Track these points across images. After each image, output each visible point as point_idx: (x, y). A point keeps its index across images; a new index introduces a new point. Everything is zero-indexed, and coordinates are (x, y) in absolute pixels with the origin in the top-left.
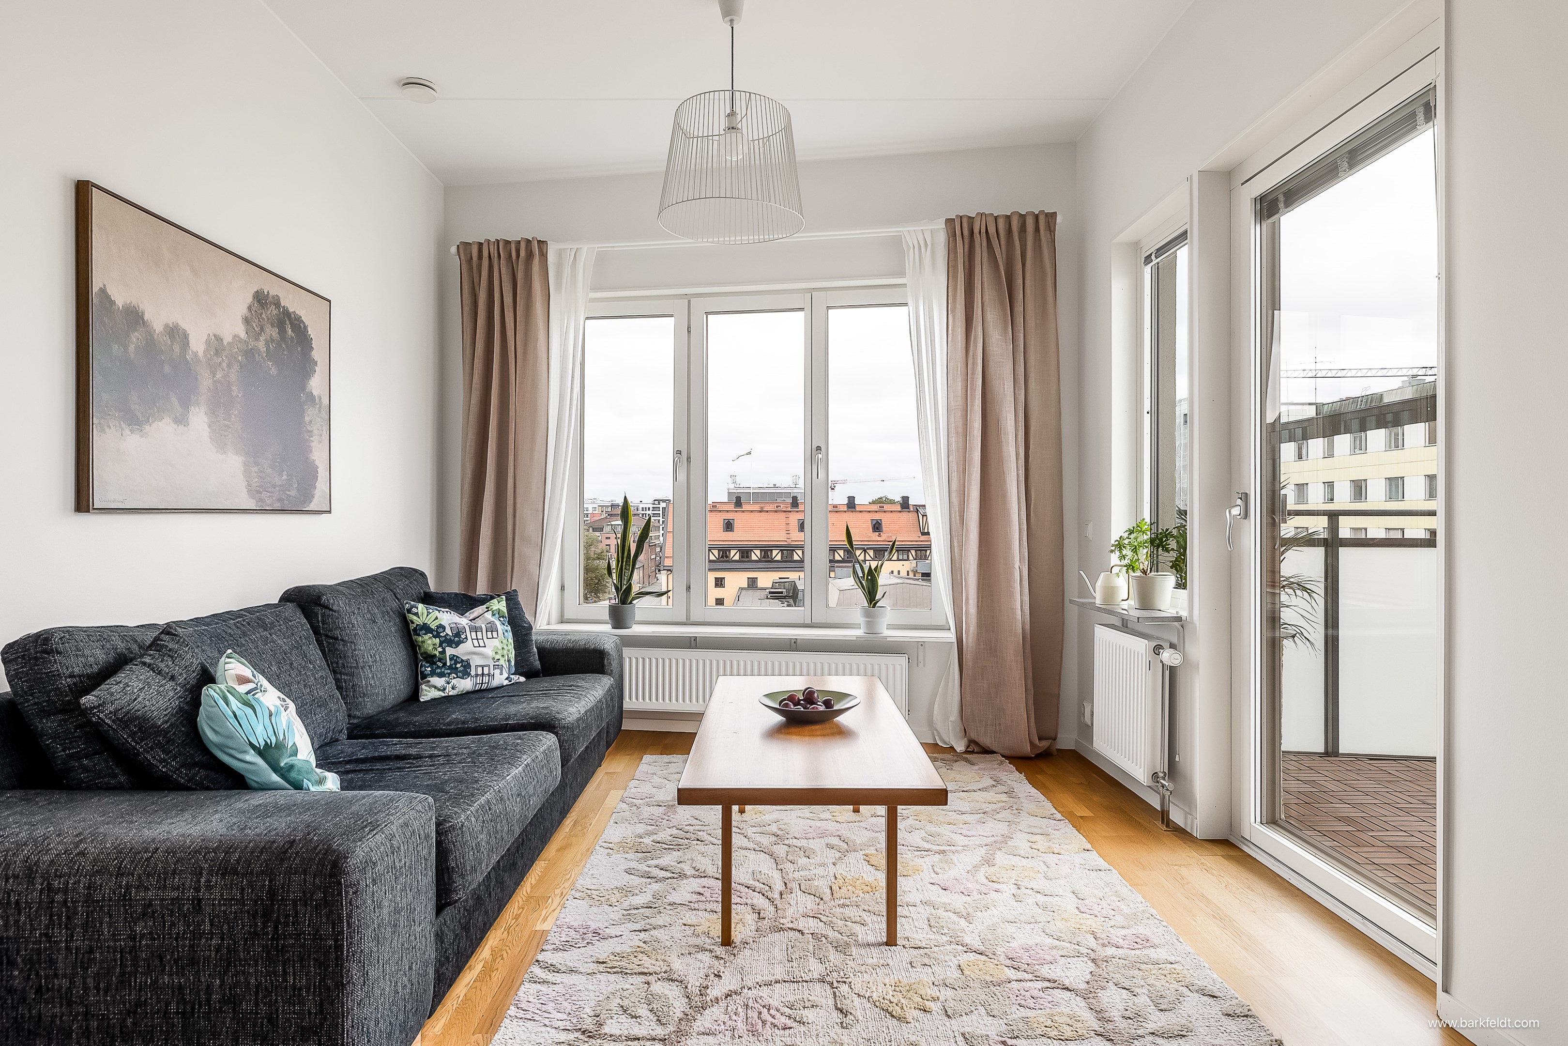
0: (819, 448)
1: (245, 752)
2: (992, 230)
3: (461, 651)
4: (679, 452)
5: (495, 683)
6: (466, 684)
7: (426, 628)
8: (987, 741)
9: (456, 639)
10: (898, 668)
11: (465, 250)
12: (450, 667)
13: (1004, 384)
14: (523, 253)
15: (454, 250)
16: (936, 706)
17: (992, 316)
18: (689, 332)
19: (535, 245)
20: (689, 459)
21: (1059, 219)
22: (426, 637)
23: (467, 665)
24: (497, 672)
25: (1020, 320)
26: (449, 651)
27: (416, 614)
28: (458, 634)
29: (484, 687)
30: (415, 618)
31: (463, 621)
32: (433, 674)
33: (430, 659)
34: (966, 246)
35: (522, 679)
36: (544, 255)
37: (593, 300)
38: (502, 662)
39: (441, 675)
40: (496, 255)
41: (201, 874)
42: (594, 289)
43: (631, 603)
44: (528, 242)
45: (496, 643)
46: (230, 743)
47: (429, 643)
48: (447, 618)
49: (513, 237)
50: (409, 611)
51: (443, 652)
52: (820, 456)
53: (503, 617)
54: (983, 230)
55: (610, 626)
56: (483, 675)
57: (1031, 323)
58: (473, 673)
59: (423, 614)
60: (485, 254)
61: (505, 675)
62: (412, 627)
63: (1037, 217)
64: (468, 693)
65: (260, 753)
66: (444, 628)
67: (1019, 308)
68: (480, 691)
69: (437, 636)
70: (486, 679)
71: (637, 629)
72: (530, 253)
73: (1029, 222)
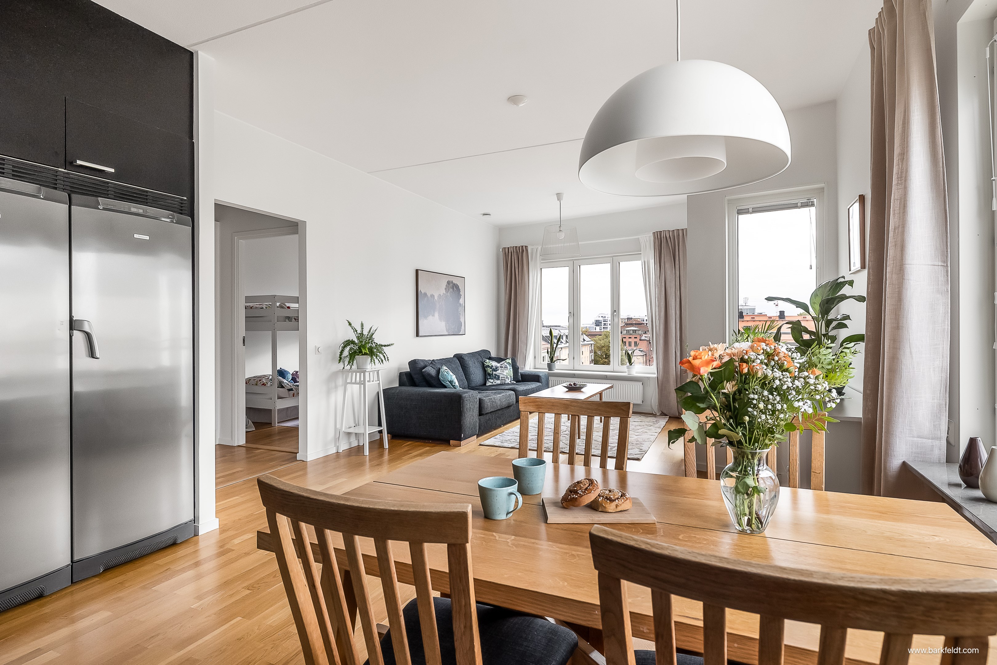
0: (615, 311)
2: (668, 236)
3: (497, 373)
4: (570, 313)
5: (506, 382)
6: (498, 382)
7: (488, 366)
8: (665, 412)
9: (496, 369)
10: (639, 386)
11: (504, 250)
12: (494, 377)
14: (521, 250)
15: (501, 250)
16: (652, 400)
17: (668, 266)
18: (574, 271)
19: (524, 247)
20: (574, 315)
22: (488, 369)
23: (499, 376)
24: (507, 379)
25: (677, 266)
26: (494, 373)
27: (486, 362)
28: (497, 368)
29: (503, 383)
30: (486, 363)
31: (499, 365)
32: (490, 379)
33: (489, 374)
34: (659, 241)
35: (515, 382)
36: (527, 250)
37: (542, 263)
38: (508, 377)
39: (492, 379)
40: (513, 251)
42: (543, 259)
43: (554, 362)
44: (522, 246)
45: (507, 371)
46: (445, 380)
47: (489, 370)
48: (494, 364)
49: (518, 245)
50: (484, 362)
51: (493, 373)
52: (615, 313)
53: (510, 364)
54: (665, 236)
55: (548, 370)
56: (503, 380)
58: (500, 379)
59: (488, 362)
60: (510, 251)
61: (510, 380)
62: (485, 366)
63: (682, 230)
64: (499, 384)
66: (493, 366)
68: (502, 384)
69: (491, 368)
70: (504, 381)
71: (556, 371)
72: (523, 251)
73: (680, 232)
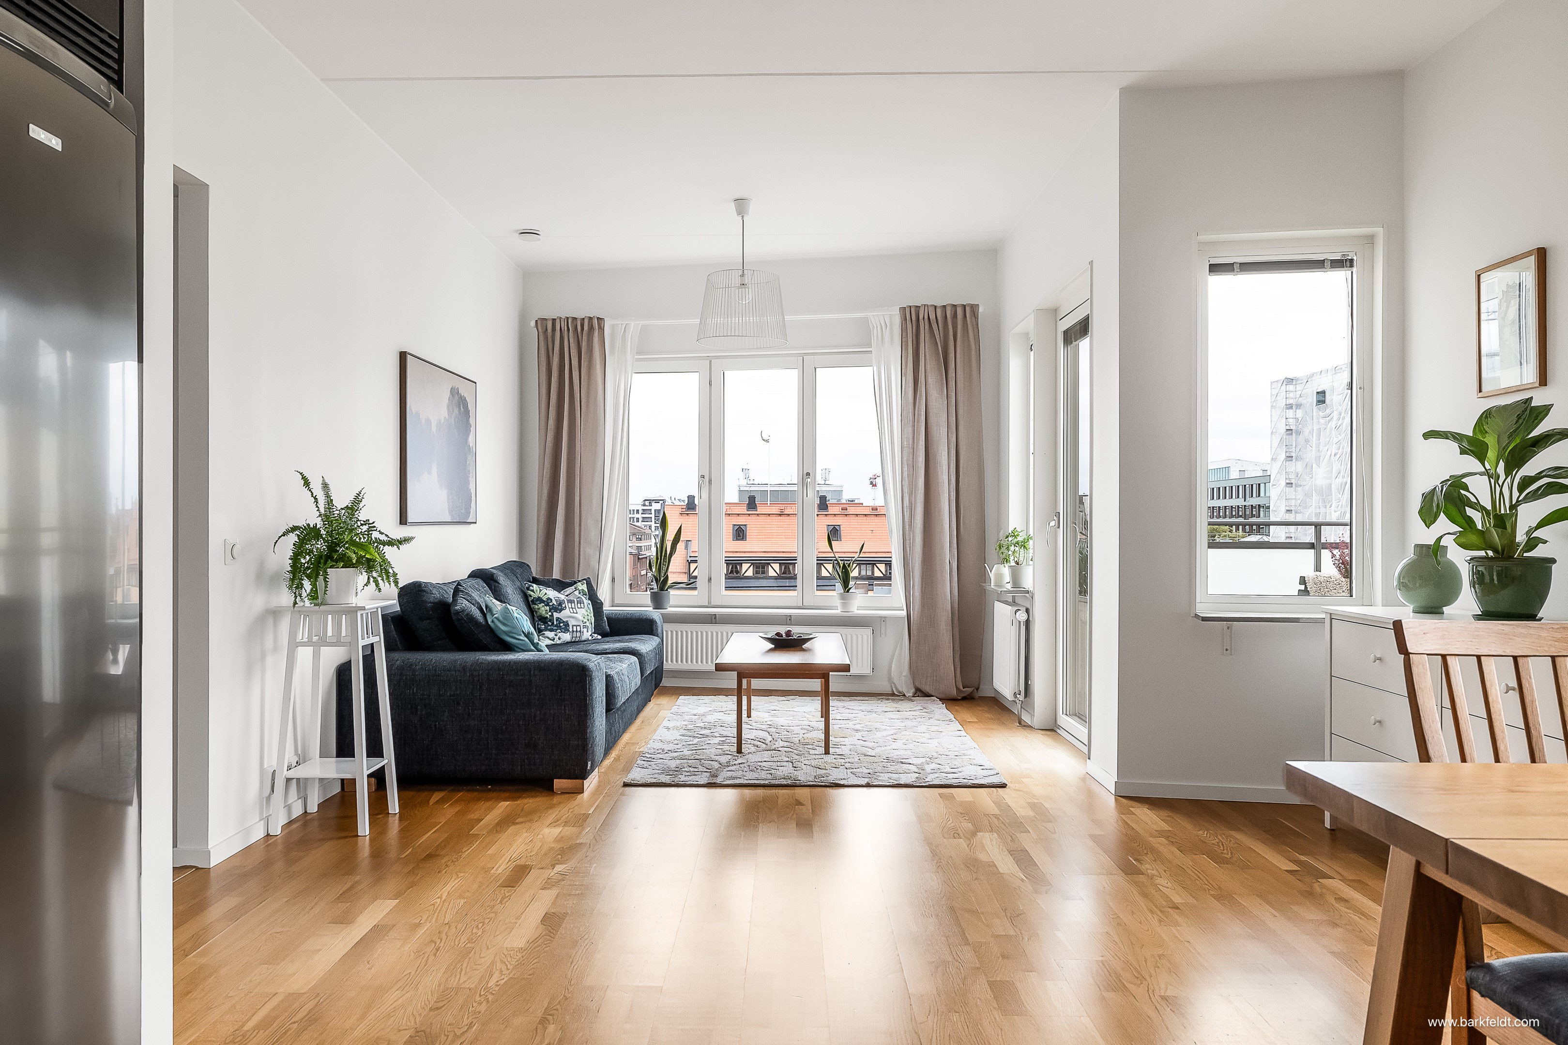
0: (808, 474)
1: (520, 635)
2: (932, 317)
3: (564, 615)
4: (703, 477)
5: (584, 638)
6: (566, 637)
7: (540, 600)
8: (927, 688)
9: (559, 607)
10: (865, 637)
11: (542, 324)
12: (556, 626)
13: (940, 430)
14: (586, 328)
15: (533, 323)
16: (893, 666)
17: (932, 379)
18: (710, 384)
19: (595, 321)
20: (710, 481)
21: (981, 309)
22: (540, 605)
23: (567, 625)
24: (585, 630)
25: (952, 383)
26: (556, 615)
27: (533, 591)
28: (560, 604)
29: (577, 639)
30: (532, 593)
31: (562, 597)
32: (546, 629)
33: (543, 620)
34: (914, 328)
35: (599, 637)
36: (601, 329)
37: (638, 361)
38: (588, 624)
39: (551, 630)
40: (566, 329)
41: (531, 670)
42: (638, 353)
43: (667, 590)
44: (590, 319)
45: (583, 611)
46: (514, 631)
47: (543, 610)
48: (551, 594)
49: (580, 315)
50: (528, 589)
51: (552, 616)
52: (809, 480)
53: (586, 595)
54: (926, 317)
55: (652, 608)
56: (577, 631)
57: (960, 384)
58: (571, 630)
59: (538, 591)
60: (558, 328)
61: (590, 633)
62: (530, 599)
63: (964, 306)
64: (568, 643)
65: (526, 636)
66: (551, 600)
67: (951, 374)
68: (575, 642)
69: (547, 605)
70: (578, 634)
71: (670, 610)
72: (591, 328)
73: (959, 311)
